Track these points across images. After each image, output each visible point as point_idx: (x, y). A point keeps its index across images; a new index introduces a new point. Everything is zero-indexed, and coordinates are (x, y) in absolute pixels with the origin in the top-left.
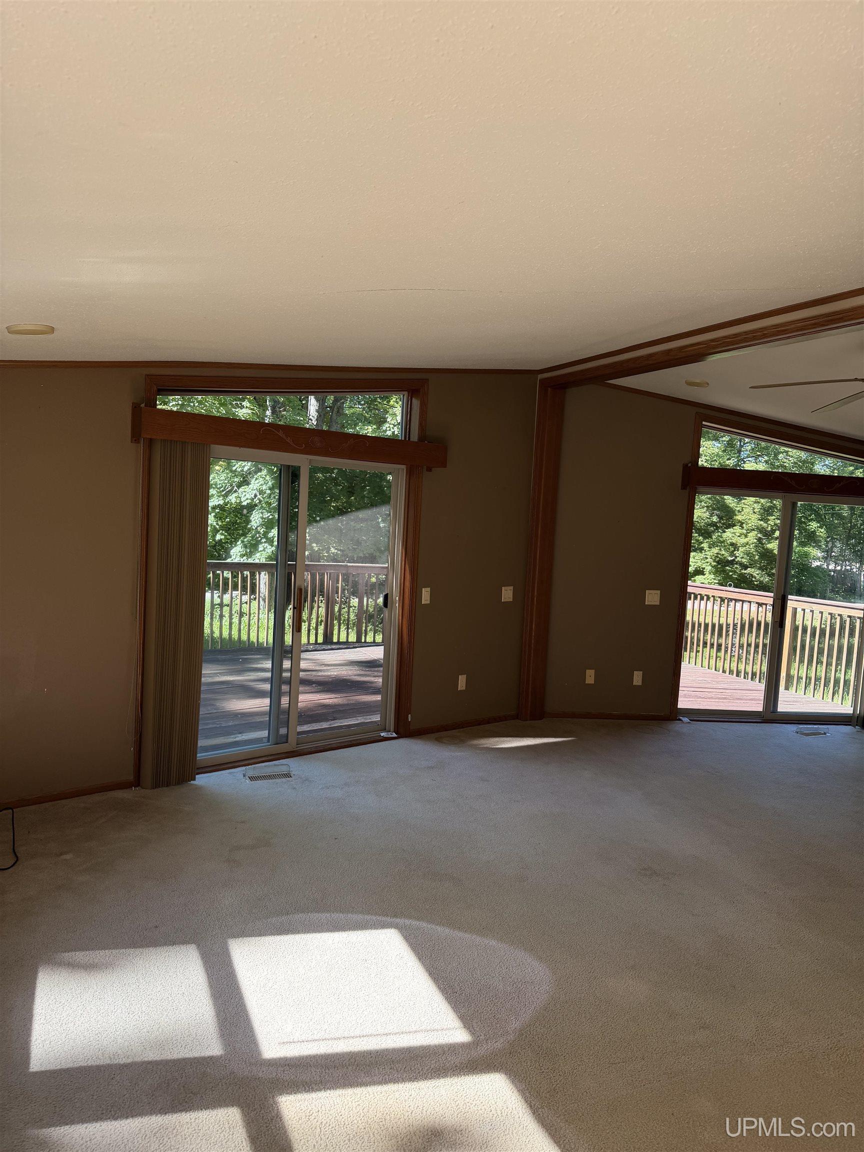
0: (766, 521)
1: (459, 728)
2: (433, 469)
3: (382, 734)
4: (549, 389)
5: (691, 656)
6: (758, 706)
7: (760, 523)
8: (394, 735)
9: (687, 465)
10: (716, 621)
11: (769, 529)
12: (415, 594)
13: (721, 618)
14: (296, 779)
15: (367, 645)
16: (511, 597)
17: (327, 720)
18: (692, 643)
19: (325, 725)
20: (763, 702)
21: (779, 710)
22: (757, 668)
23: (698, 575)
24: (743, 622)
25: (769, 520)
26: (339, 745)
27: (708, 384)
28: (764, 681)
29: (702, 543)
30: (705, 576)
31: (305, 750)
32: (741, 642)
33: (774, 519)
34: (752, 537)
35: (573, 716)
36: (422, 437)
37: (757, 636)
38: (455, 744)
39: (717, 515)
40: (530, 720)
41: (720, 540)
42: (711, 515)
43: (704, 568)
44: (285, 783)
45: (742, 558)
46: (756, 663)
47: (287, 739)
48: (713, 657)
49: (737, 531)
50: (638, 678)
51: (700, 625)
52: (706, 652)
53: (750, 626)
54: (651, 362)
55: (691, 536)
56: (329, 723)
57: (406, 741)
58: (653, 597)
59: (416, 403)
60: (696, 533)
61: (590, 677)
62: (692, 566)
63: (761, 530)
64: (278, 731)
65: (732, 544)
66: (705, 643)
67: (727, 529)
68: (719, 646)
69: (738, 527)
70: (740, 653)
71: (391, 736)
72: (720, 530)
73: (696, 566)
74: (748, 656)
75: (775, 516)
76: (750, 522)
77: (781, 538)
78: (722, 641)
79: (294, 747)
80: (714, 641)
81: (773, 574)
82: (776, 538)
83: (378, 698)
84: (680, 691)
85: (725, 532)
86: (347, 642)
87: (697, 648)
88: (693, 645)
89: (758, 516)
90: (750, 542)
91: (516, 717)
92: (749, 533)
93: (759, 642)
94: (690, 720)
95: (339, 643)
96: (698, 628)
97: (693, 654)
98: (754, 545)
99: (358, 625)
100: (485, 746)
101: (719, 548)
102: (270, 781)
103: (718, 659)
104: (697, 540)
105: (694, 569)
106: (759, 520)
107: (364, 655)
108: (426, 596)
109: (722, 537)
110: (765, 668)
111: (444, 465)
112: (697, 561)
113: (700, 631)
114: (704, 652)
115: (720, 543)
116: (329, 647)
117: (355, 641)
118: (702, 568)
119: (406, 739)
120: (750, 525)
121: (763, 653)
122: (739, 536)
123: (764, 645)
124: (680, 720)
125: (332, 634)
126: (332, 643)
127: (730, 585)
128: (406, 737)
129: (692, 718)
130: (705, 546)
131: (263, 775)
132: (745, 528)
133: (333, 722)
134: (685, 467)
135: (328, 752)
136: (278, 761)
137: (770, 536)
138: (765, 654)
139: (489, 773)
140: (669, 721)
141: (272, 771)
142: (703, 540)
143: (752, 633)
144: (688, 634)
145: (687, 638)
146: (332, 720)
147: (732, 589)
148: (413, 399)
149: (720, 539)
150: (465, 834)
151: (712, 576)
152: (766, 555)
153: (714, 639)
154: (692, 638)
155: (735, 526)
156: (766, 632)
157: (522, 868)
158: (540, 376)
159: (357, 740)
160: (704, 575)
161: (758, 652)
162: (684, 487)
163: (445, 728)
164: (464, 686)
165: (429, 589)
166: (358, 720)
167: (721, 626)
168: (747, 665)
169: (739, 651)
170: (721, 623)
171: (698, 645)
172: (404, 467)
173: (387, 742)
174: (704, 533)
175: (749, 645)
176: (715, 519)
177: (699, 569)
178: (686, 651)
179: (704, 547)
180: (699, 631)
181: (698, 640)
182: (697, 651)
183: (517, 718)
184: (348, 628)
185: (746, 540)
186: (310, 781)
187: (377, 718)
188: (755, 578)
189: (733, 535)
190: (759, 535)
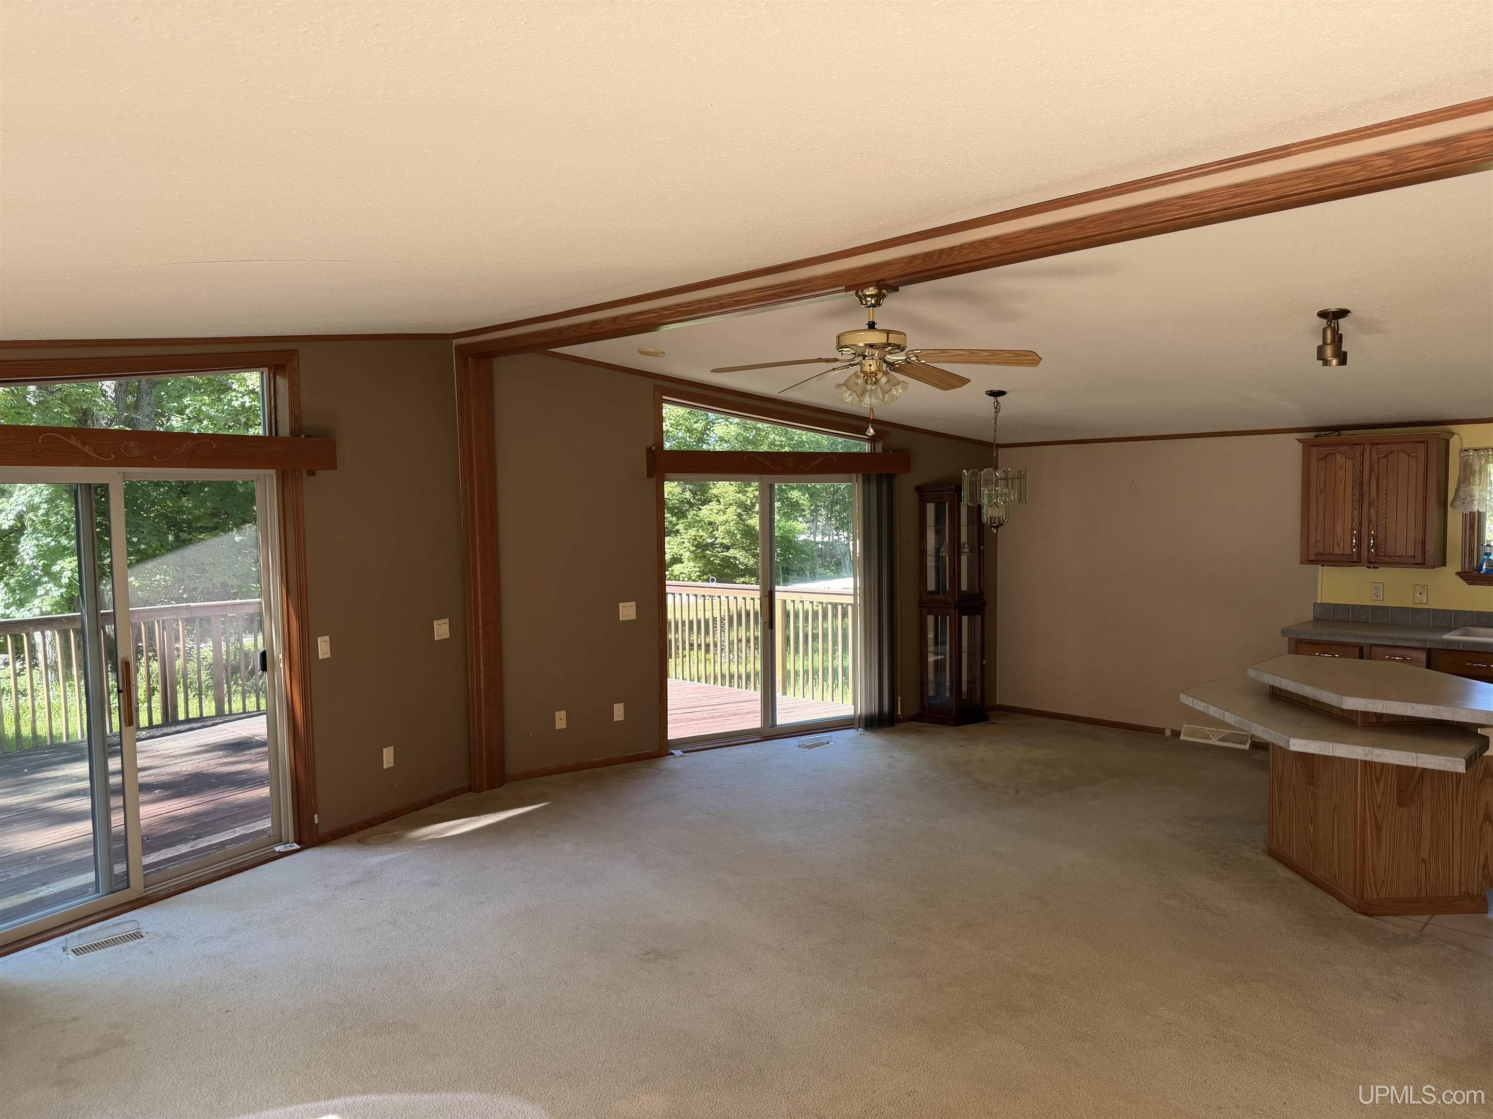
0: (744, 493)
1: (388, 820)
2: (317, 473)
3: (277, 849)
4: (470, 359)
5: (677, 663)
6: (756, 722)
7: (738, 496)
8: (296, 846)
9: (651, 449)
10: (701, 615)
11: (748, 502)
12: (307, 647)
13: (706, 612)
14: (152, 939)
15: (234, 717)
16: (448, 632)
17: (185, 841)
18: (677, 648)
19: (184, 849)
20: (760, 714)
21: (779, 722)
22: (750, 667)
23: (676, 564)
24: (731, 613)
25: (747, 492)
26: (212, 876)
27: (664, 354)
28: (759, 686)
29: (677, 524)
30: (684, 564)
31: (161, 893)
32: (731, 638)
33: (753, 491)
34: (731, 513)
35: (544, 773)
36: (296, 431)
37: (748, 628)
38: (387, 842)
39: (690, 490)
40: (487, 790)
41: (697, 520)
42: (684, 491)
43: (681, 555)
44: (134, 947)
45: (723, 538)
46: (749, 661)
47: (128, 880)
48: (701, 660)
49: (714, 507)
50: (619, 712)
51: (683, 623)
52: (694, 655)
53: (737, 619)
54: (595, 331)
55: (664, 518)
56: (190, 845)
57: (314, 852)
58: (627, 611)
59: (282, 383)
60: (668, 513)
61: (561, 720)
62: (668, 553)
63: (741, 505)
64: (111, 870)
65: (710, 523)
66: (691, 645)
67: (703, 506)
68: (707, 646)
69: (715, 502)
70: (731, 658)
71: (291, 849)
72: (695, 508)
73: (672, 553)
74: (739, 654)
75: (753, 487)
76: (727, 495)
77: (762, 513)
78: (710, 639)
79: (140, 893)
80: (701, 641)
81: (758, 554)
82: (757, 513)
83: (264, 792)
84: (668, 716)
85: (700, 509)
86: (201, 718)
87: (683, 652)
88: (678, 649)
89: (735, 488)
90: (730, 519)
91: (470, 789)
92: (727, 508)
93: (750, 636)
94: (683, 752)
95: (188, 721)
96: (682, 627)
97: (679, 660)
98: (734, 522)
99: (217, 687)
100: (430, 837)
101: (696, 529)
102: (110, 949)
103: (708, 662)
104: (671, 522)
105: (670, 557)
106: (737, 492)
107: (233, 734)
108: (324, 647)
109: (698, 516)
110: (759, 666)
111: (332, 465)
112: (673, 547)
113: (685, 631)
114: (691, 656)
115: (697, 523)
116: (174, 729)
117: (214, 714)
118: (679, 555)
119: (314, 848)
120: (727, 499)
121: (756, 649)
122: (717, 513)
123: (756, 638)
124: (672, 754)
125: (175, 708)
126: (177, 722)
127: (713, 580)
128: (313, 846)
129: (685, 750)
130: (680, 528)
131: (95, 942)
132: (722, 503)
133: (196, 842)
134: (649, 450)
135: (197, 890)
136: (117, 918)
137: (750, 510)
138: (758, 649)
139: (439, 873)
140: (659, 758)
141: (110, 935)
142: (677, 521)
143: (741, 625)
144: (671, 636)
145: (670, 641)
146: (194, 839)
147: (715, 584)
148: (278, 378)
149: (697, 518)
150: (415, 963)
151: (692, 564)
152: (748, 532)
153: (701, 638)
154: (676, 641)
155: (712, 501)
156: (756, 621)
157: (497, 989)
158: (455, 342)
159: (239, 864)
160: (682, 563)
161: (750, 647)
162: (650, 475)
163: (369, 824)
164: (392, 760)
165: (327, 638)
166: (234, 832)
167: (707, 622)
168: (740, 665)
169: (729, 657)
170: (706, 618)
171: (684, 649)
172: (272, 472)
173: (286, 859)
174: (677, 513)
175: (740, 641)
176: (688, 495)
177: (676, 556)
178: (671, 657)
179: (679, 530)
180: (683, 631)
181: (684, 642)
182: (684, 656)
183: (470, 791)
184: (200, 695)
185: (724, 518)
186: (175, 937)
187: (266, 824)
188: (739, 560)
189: (710, 512)
190: (739, 511)
